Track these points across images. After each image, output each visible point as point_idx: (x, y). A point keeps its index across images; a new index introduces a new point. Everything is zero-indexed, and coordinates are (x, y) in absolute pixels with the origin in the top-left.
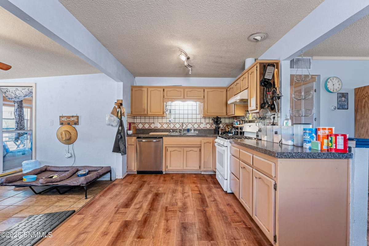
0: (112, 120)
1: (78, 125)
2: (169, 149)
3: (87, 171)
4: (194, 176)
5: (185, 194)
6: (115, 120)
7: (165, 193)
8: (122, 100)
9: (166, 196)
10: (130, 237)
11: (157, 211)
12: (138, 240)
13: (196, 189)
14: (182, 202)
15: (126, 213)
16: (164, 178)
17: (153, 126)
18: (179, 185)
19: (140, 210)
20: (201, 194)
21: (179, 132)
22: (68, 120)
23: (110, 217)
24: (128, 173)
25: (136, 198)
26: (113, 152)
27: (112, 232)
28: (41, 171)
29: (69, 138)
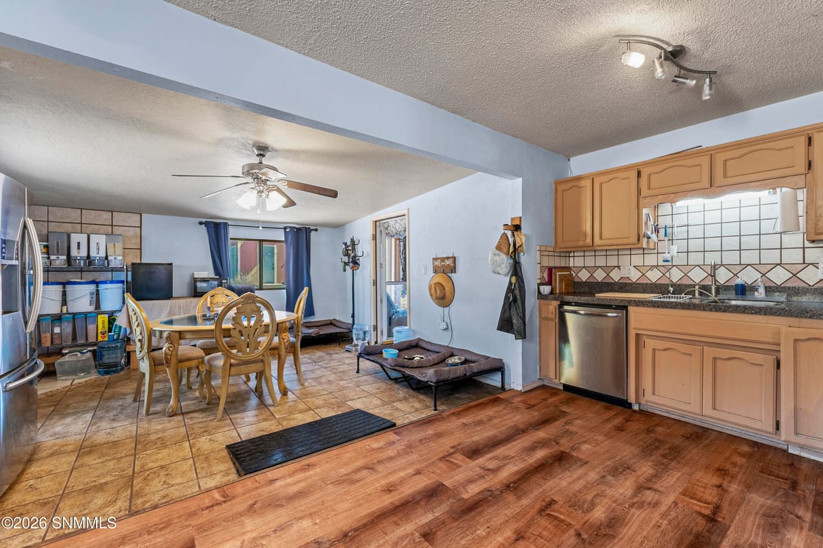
0: (496, 262)
1: (455, 272)
2: (650, 344)
3: (463, 359)
4: (746, 448)
5: (648, 492)
6: (505, 262)
7: (586, 463)
8: (521, 217)
9: (580, 472)
10: (413, 523)
11: (519, 498)
12: (419, 540)
13: (711, 495)
14: (613, 511)
15: (460, 466)
16: (624, 421)
17: (615, 276)
18: (653, 457)
19: (487, 475)
20: (711, 519)
21: (701, 294)
22: (442, 264)
23: (427, 461)
24: (545, 384)
25: (508, 444)
26: (499, 330)
27: (402, 493)
28: (410, 346)
29: (442, 295)
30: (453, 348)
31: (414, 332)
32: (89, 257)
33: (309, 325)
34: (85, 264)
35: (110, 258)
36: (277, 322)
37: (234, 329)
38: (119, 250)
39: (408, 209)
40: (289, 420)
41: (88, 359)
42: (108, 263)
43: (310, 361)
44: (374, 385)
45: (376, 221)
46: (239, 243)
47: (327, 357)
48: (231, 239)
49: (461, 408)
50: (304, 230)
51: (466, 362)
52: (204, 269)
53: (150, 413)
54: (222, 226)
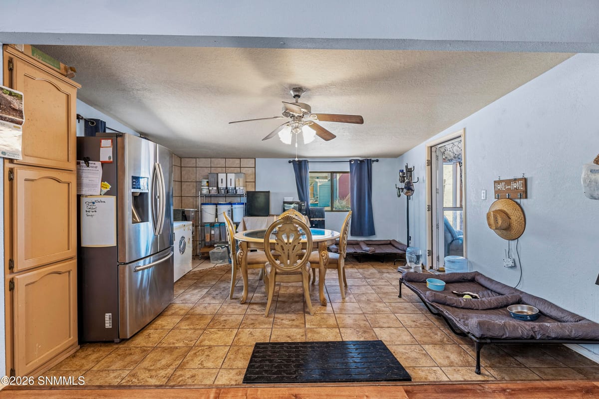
1: (526, 197)
3: (535, 311)
22: (507, 187)
26: (597, 283)
28: (464, 279)
29: (505, 225)
30: (522, 293)
31: (471, 264)
32: (227, 188)
33: (370, 243)
34: (225, 192)
35: (237, 188)
36: (313, 241)
37: (278, 244)
38: (241, 183)
39: (465, 129)
40: (315, 332)
41: (224, 252)
42: (236, 191)
43: (361, 276)
44: (412, 315)
45: (431, 147)
46: (338, 176)
47: (378, 275)
48: (310, 172)
49: (519, 385)
50: (366, 162)
51: (539, 316)
52: (290, 195)
53: (233, 297)
54: (303, 163)
